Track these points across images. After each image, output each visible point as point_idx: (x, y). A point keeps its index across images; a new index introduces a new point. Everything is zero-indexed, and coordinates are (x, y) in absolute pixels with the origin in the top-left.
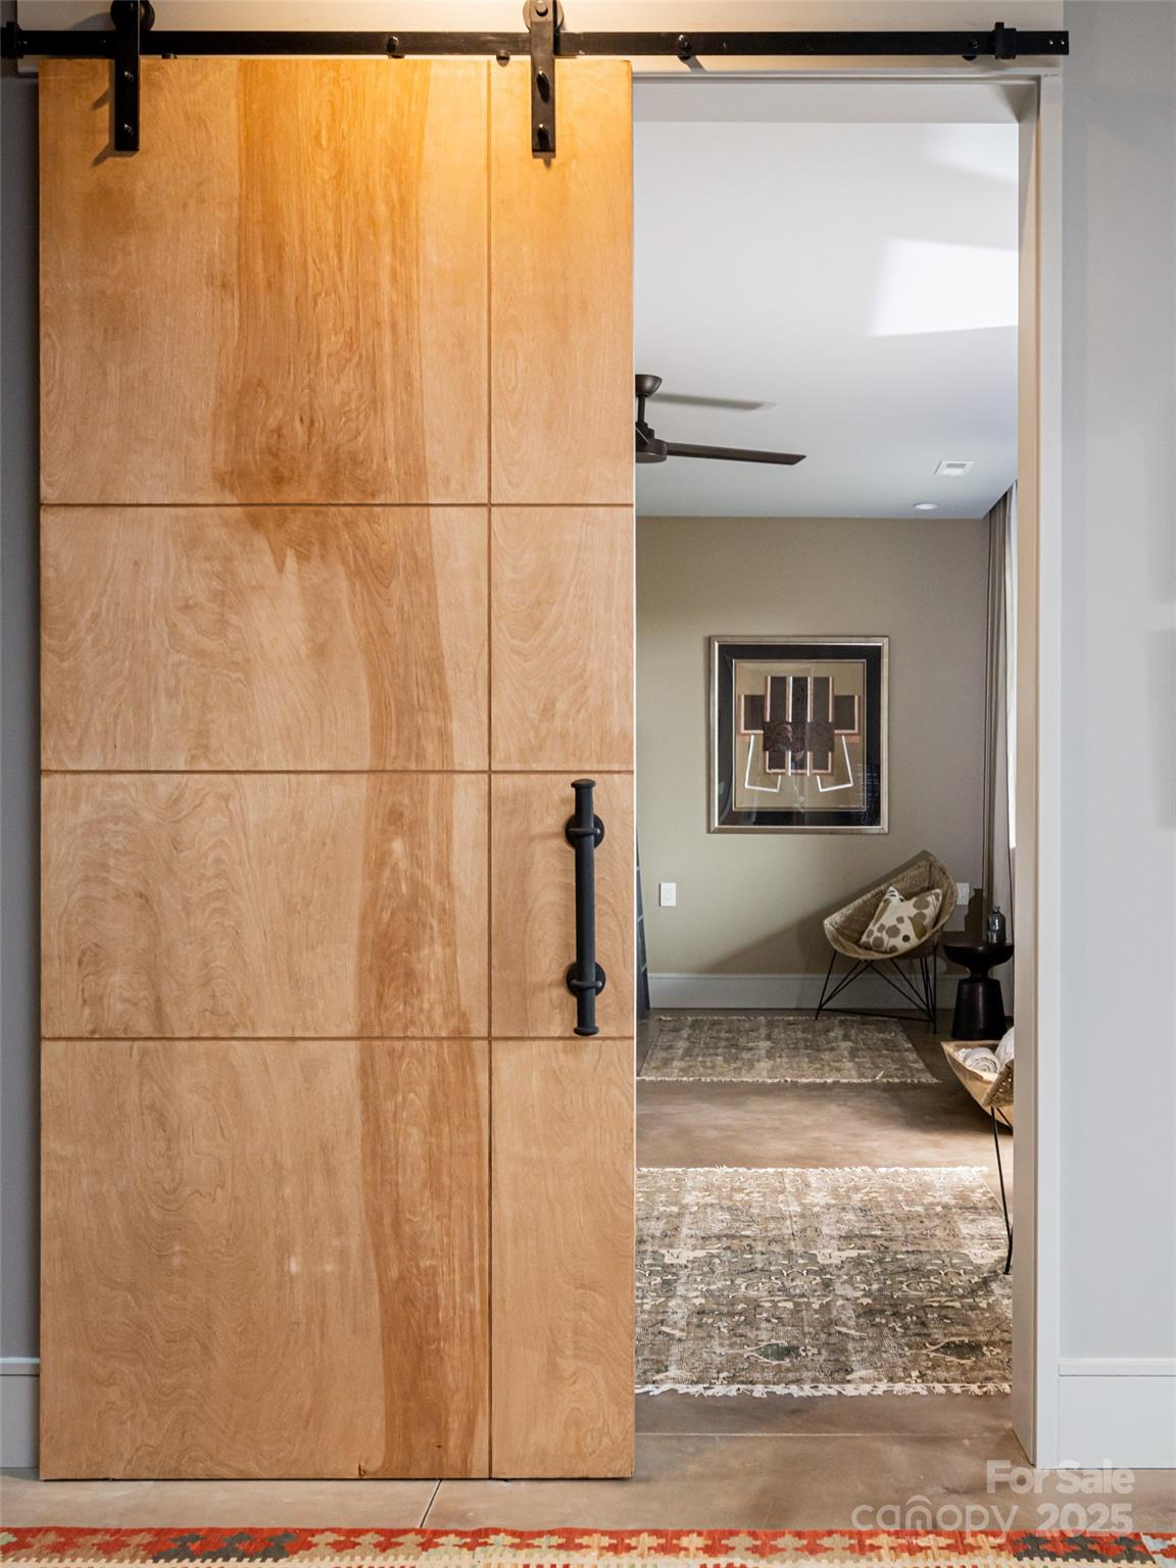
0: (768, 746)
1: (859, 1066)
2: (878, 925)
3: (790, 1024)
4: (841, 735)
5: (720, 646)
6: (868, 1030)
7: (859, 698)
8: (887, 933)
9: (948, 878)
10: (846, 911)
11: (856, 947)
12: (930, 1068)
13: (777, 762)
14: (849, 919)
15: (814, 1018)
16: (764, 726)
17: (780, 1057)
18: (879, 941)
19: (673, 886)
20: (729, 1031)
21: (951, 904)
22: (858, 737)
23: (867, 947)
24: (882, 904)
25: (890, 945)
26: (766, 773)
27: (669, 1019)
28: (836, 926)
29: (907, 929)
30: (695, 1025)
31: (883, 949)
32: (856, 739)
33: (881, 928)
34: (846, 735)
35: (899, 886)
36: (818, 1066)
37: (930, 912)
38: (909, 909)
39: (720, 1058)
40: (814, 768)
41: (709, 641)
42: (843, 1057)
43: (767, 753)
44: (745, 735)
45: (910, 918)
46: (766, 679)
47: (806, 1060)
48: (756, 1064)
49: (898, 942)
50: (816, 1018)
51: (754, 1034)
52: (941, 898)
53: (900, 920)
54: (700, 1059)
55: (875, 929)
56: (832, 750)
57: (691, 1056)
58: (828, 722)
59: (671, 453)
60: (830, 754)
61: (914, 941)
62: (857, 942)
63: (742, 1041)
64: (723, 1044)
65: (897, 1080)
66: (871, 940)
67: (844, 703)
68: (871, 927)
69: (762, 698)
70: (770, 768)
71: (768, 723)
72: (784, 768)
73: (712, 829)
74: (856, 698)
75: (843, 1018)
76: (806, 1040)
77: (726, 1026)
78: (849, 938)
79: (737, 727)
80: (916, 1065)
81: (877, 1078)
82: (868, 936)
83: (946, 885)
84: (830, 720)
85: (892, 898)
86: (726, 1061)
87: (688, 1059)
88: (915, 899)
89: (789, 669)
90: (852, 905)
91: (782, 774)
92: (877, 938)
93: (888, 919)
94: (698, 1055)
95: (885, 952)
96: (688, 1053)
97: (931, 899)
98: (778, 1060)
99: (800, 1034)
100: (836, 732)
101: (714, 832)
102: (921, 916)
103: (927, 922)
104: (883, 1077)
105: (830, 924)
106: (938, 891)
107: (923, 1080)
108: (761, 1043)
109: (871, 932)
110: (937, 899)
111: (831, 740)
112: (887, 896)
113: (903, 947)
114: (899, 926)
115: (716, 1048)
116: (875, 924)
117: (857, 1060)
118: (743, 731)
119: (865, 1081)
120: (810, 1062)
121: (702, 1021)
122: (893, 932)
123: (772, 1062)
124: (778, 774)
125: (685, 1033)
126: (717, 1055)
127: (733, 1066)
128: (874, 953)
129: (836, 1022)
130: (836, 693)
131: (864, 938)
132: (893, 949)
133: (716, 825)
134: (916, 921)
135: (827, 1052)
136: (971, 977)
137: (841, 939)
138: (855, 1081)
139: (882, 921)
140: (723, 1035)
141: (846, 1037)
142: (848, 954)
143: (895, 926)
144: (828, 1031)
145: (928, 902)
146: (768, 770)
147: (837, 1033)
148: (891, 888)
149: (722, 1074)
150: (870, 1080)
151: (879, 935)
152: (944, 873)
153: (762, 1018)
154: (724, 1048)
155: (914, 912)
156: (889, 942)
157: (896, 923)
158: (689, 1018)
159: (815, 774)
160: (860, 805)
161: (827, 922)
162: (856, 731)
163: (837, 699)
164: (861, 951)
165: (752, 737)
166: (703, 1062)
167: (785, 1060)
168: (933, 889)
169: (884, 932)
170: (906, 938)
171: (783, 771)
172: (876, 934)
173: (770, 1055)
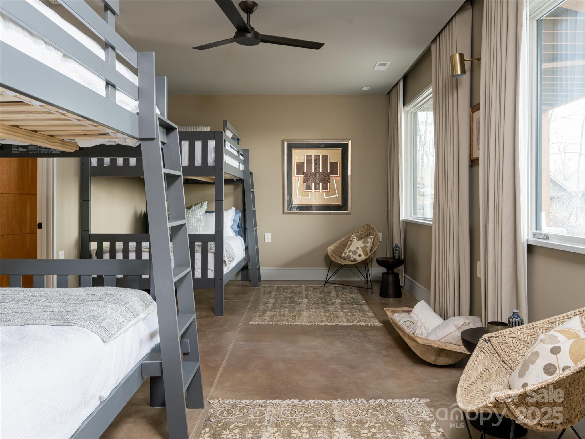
0: (305, 181)
1: (346, 314)
2: (348, 250)
3: (314, 289)
4: (333, 177)
5: (287, 144)
6: (345, 292)
7: (340, 163)
8: (352, 253)
9: (375, 232)
10: (336, 244)
11: (340, 258)
12: (376, 315)
13: (309, 188)
14: (337, 247)
15: (324, 286)
16: (303, 173)
17: (312, 308)
18: (349, 256)
19: (270, 234)
20: (291, 293)
21: (378, 242)
22: (339, 178)
23: (344, 259)
24: (350, 242)
25: (353, 258)
26: (304, 191)
27: (268, 286)
28: (332, 250)
29: (360, 251)
30: (278, 289)
31: (351, 259)
32: (339, 179)
33: (350, 251)
34: (335, 177)
35: (356, 234)
36: (328, 314)
37: (369, 245)
38: (360, 244)
39: (287, 309)
40: (323, 190)
41: (283, 142)
42: (339, 309)
43: (305, 184)
44: (296, 177)
45: (361, 247)
46: (304, 155)
47: (323, 310)
48: (302, 313)
49: (357, 257)
50: (325, 286)
51: (301, 295)
52: (373, 239)
53: (357, 248)
54: (278, 310)
55: (347, 251)
56: (330, 183)
57: (275, 308)
58: (328, 172)
59: (263, 41)
60: (329, 184)
61: (363, 257)
62: (340, 257)
63: (296, 299)
64: (288, 300)
65: (364, 324)
66: (346, 256)
67: (334, 165)
68: (346, 250)
69: (303, 163)
70: (306, 190)
71: (305, 172)
72: (311, 189)
73: (284, 213)
74: (339, 163)
75: (335, 286)
76: (322, 298)
77: (289, 290)
78: (337, 255)
79: (294, 174)
80: (370, 314)
81: (355, 323)
82: (345, 254)
83: (374, 234)
84: (329, 171)
85: (354, 239)
86: (289, 311)
87: (273, 310)
88: (363, 240)
89: (314, 152)
90: (338, 242)
91: (311, 192)
92: (348, 255)
93: (353, 248)
94: (277, 308)
95: (352, 261)
96: (274, 306)
97: (369, 240)
98: (311, 310)
99: (319, 295)
100: (331, 176)
101: (285, 214)
102: (366, 247)
103: (368, 249)
104: (357, 322)
105: (330, 249)
106: (372, 236)
107: (375, 324)
108: (303, 300)
109: (346, 253)
110: (372, 240)
111: (329, 179)
112: (352, 239)
113: (359, 259)
114: (357, 250)
115: (285, 303)
116: (347, 250)
117: (344, 311)
118: (296, 175)
119: (350, 324)
120: (325, 312)
121: (280, 287)
122: (355, 253)
123: (308, 312)
124: (309, 192)
125: (274, 293)
126: (285, 307)
127: (292, 314)
128: (347, 261)
129: (332, 287)
130: (331, 162)
131: (343, 255)
132: (355, 260)
133: (286, 211)
134: (364, 249)
135: (331, 306)
136: (387, 272)
137: (334, 255)
138: (345, 324)
139: (350, 248)
140: (289, 295)
141: (338, 297)
142: (337, 262)
143: (355, 251)
144: (330, 293)
145: (368, 241)
146: (305, 190)
147: (333, 294)
148: (353, 235)
149: (287, 320)
150: (352, 324)
151: (349, 254)
152: (374, 230)
153: (304, 285)
154: (289, 303)
155: (363, 245)
156: (353, 257)
157: (356, 249)
158: (275, 286)
159: (323, 192)
160: (340, 203)
161: (328, 249)
162: (339, 175)
163: (331, 163)
164: (342, 260)
165: (300, 178)
166: (280, 312)
167: (314, 310)
168: (369, 236)
169: (351, 253)
170: (360, 256)
171: (311, 190)
172: (348, 253)
173: (308, 308)
